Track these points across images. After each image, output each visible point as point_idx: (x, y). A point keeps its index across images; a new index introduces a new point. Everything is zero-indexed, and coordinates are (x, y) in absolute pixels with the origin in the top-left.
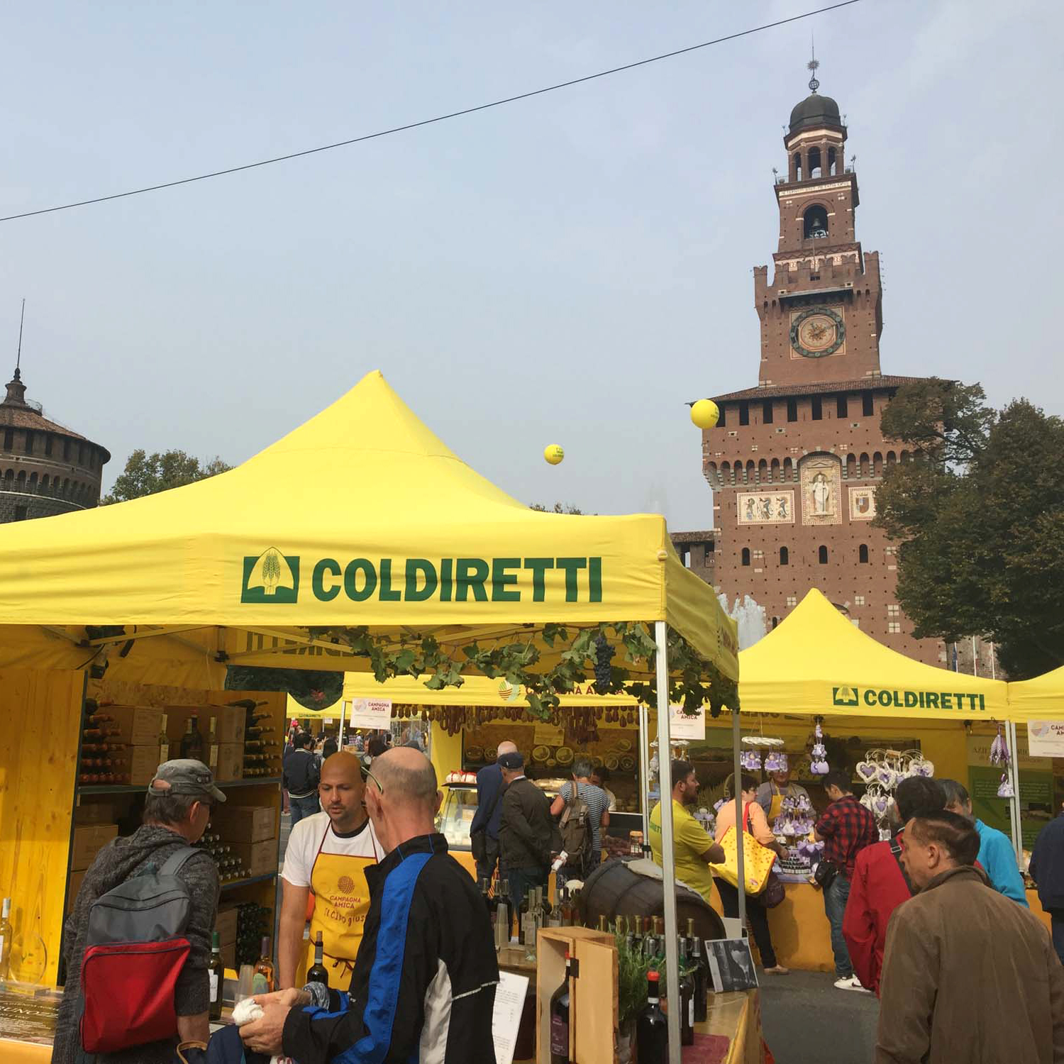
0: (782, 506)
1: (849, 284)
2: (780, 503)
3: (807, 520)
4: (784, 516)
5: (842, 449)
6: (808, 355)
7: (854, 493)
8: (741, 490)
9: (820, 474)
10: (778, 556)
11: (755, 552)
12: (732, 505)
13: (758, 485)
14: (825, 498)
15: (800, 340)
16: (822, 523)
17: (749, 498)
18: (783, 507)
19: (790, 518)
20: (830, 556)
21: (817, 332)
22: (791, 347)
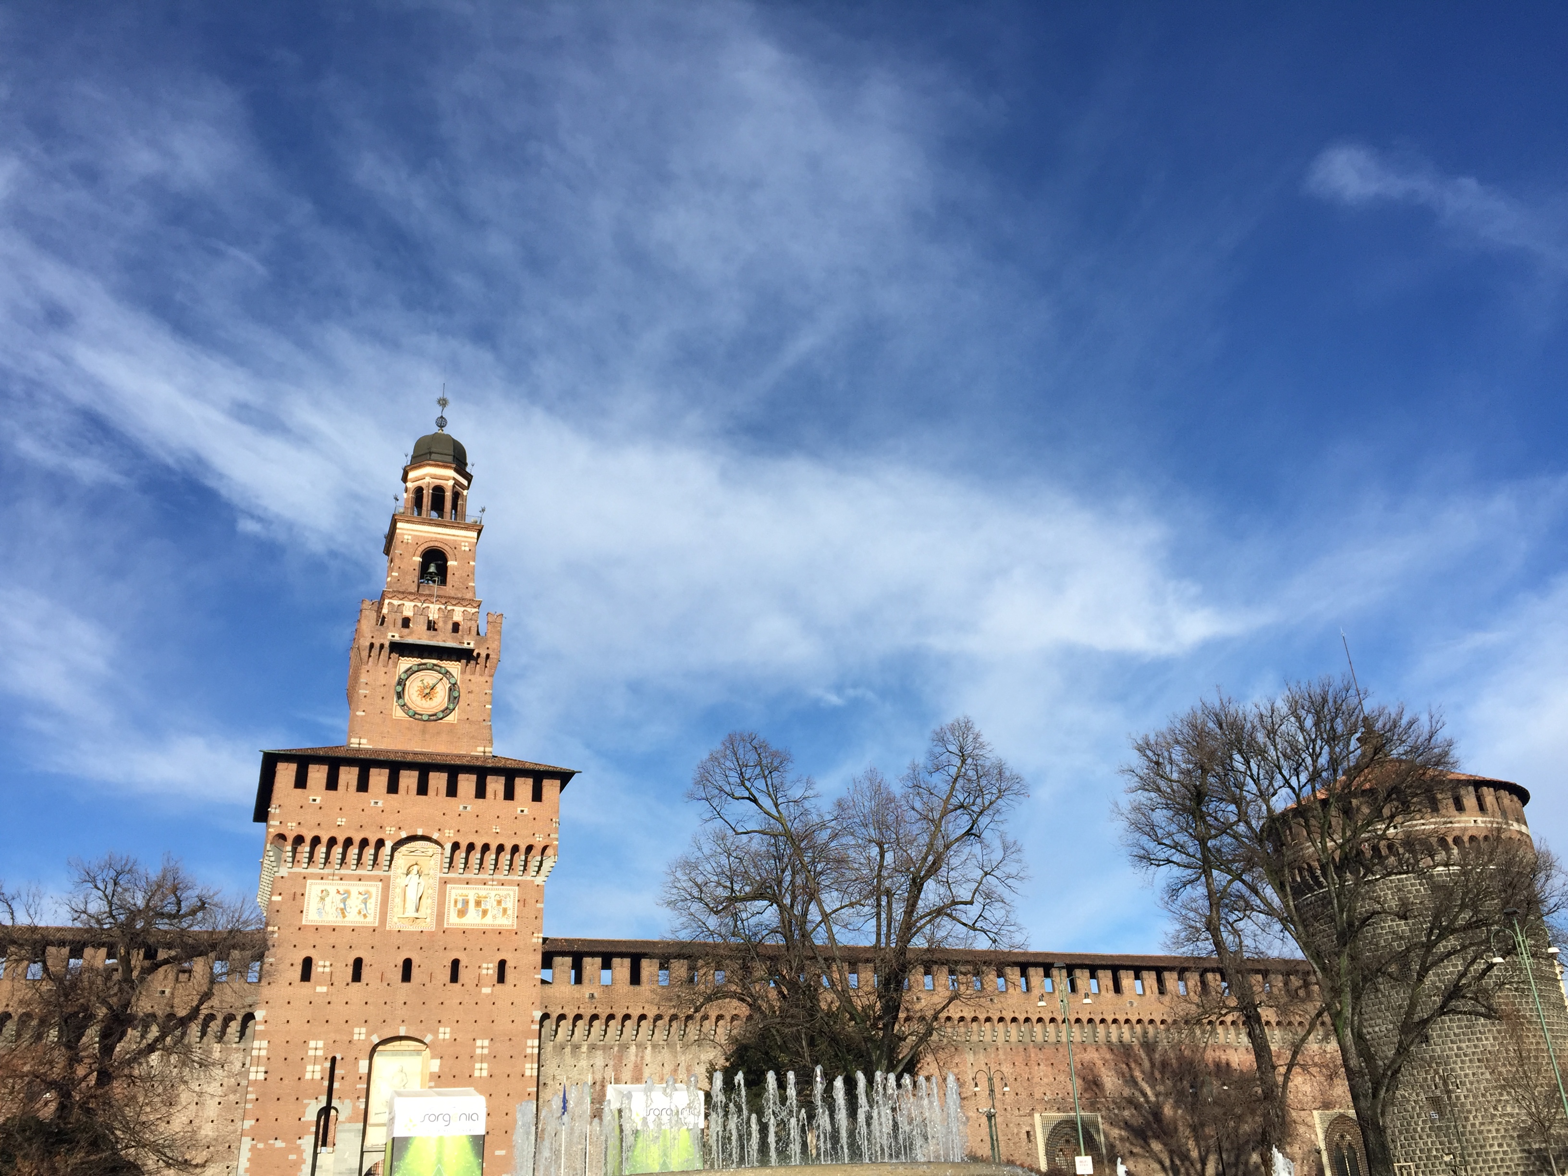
0: (365, 902)
1: (469, 644)
2: (362, 897)
3: (395, 922)
4: (365, 916)
5: (447, 835)
6: (414, 715)
7: (454, 892)
8: (314, 876)
9: (416, 864)
10: (350, 970)
11: (321, 963)
12: (298, 896)
13: (337, 872)
14: (419, 895)
15: (406, 696)
16: (411, 929)
18: (365, 904)
19: (372, 920)
20: (415, 972)
21: (427, 691)
22: (395, 704)
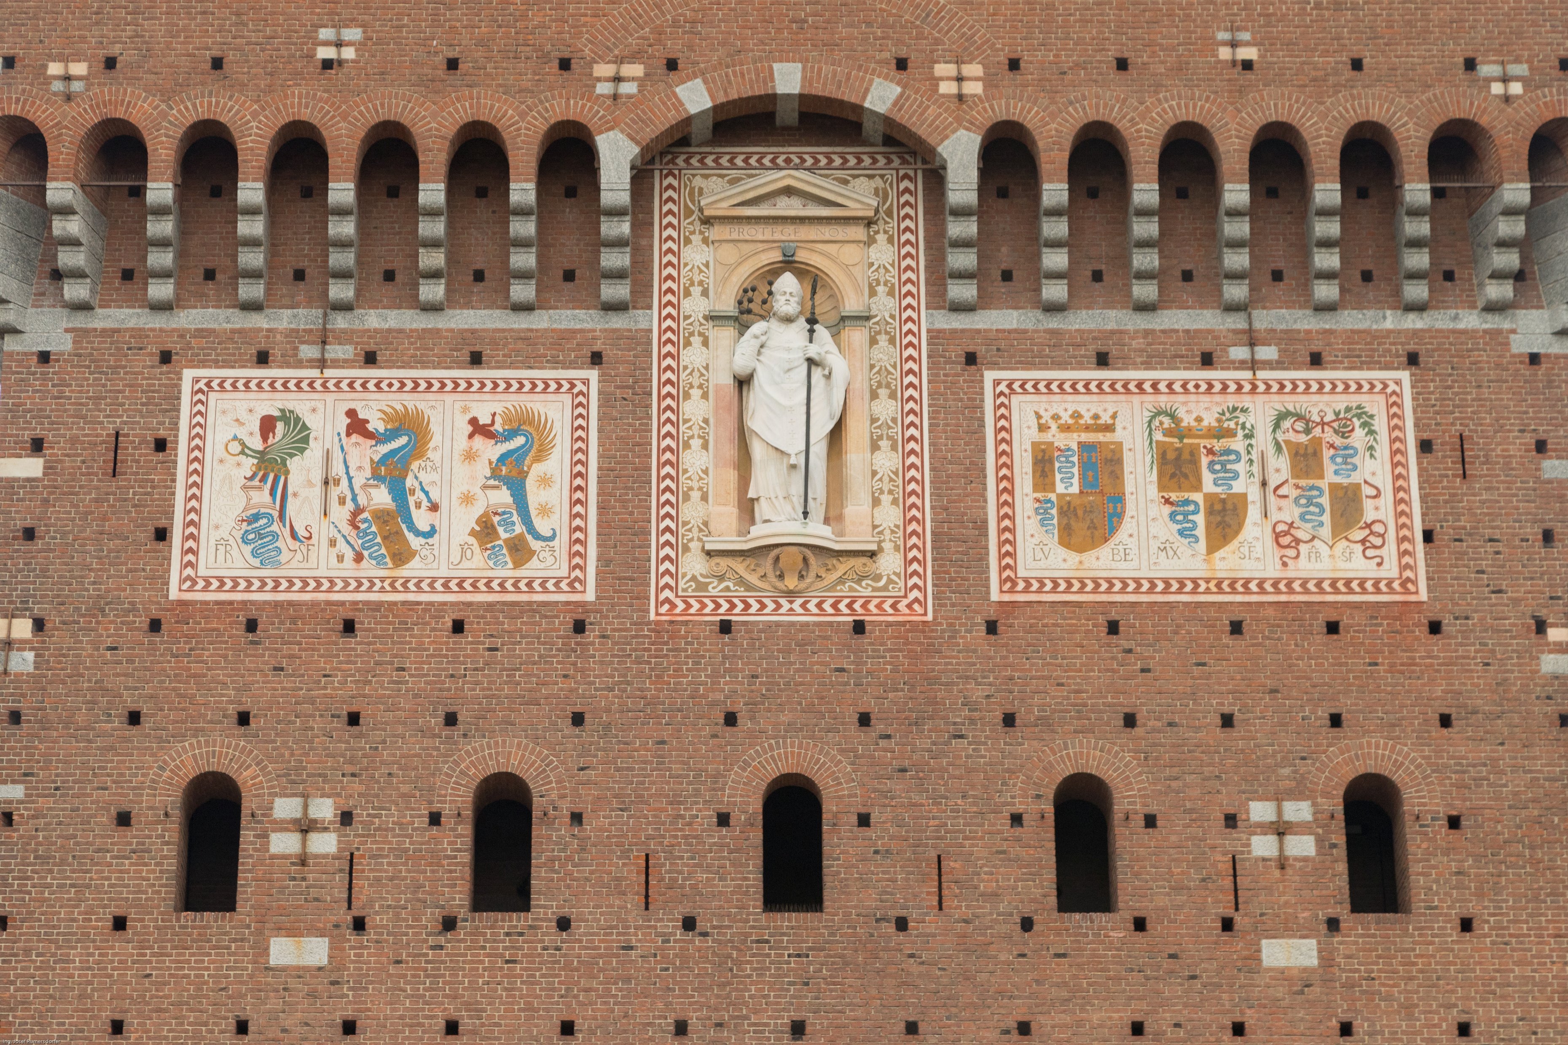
0: (512, 474)
3: (685, 588)
4: (520, 551)
5: (947, 88)
7: (1023, 411)
8: (212, 348)
9: (789, 264)
10: (457, 844)
11: (288, 807)
12: (137, 453)
13: (340, 321)
14: (822, 427)
16: (791, 611)
17: (269, 406)
18: (517, 487)
19: (561, 570)
20: (840, 852)
